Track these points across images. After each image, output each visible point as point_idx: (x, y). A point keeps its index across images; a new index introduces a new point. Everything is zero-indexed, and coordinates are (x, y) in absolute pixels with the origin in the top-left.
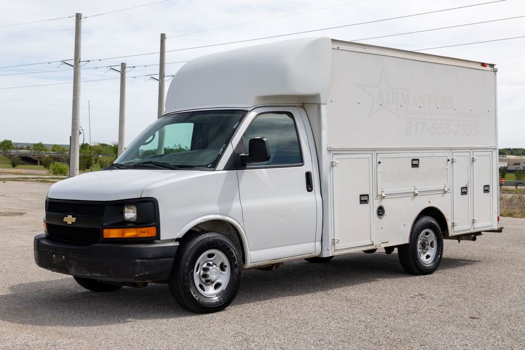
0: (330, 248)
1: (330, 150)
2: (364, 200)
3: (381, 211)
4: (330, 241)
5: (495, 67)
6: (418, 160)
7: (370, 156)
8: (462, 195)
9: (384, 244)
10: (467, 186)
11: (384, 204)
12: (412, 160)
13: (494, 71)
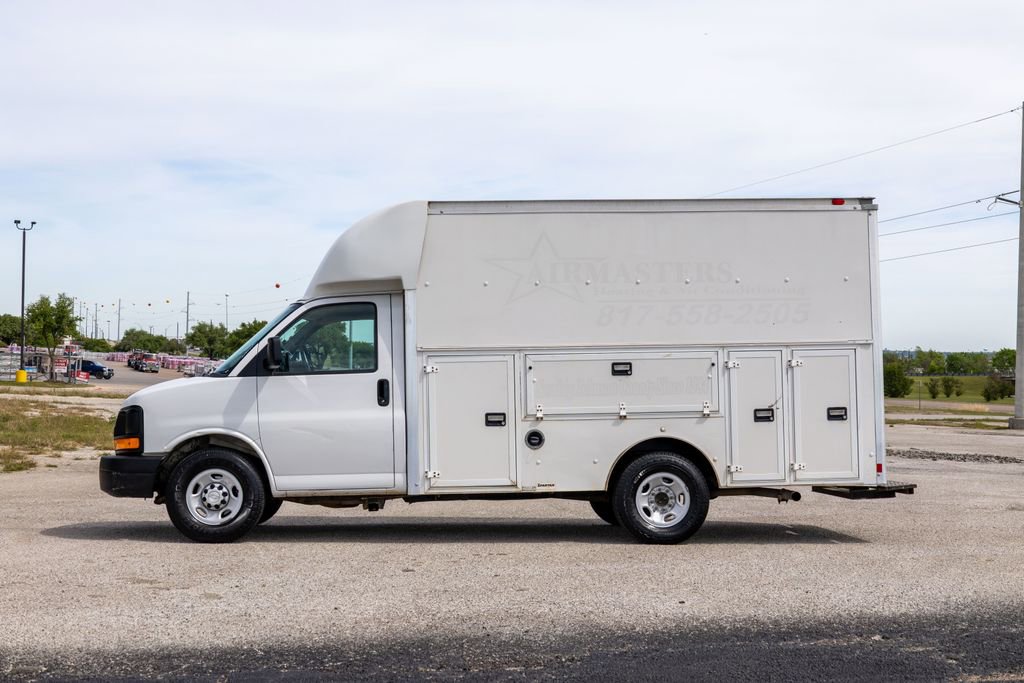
0: (420, 483)
1: (421, 352)
2: (495, 420)
3: (535, 439)
4: (421, 474)
5: (874, 202)
6: (630, 364)
7: (509, 359)
8: (756, 421)
9: (542, 488)
10: (774, 408)
11: (541, 427)
12: (614, 364)
13: (869, 210)
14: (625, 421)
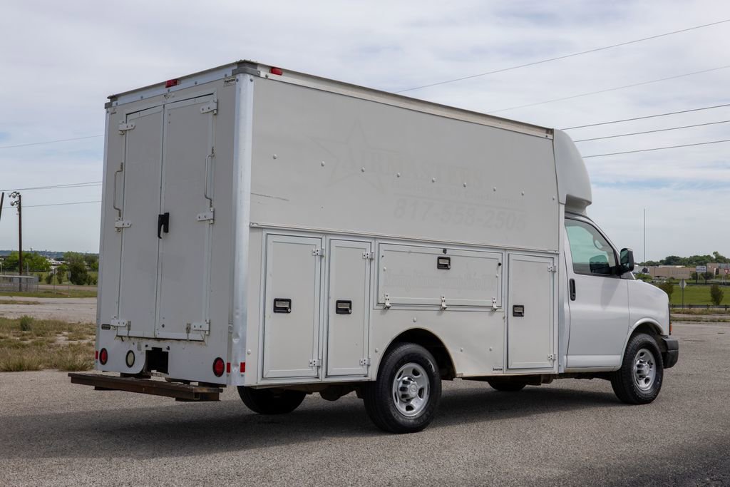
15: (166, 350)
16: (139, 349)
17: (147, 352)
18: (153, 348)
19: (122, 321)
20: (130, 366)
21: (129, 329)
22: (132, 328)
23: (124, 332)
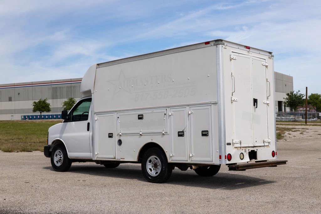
0: (95, 156)
1: (95, 113)
2: (111, 136)
3: (120, 142)
4: (95, 153)
6: (143, 115)
7: (114, 115)
8: (178, 136)
9: (121, 159)
10: (184, 131)
11: (122, 138)
12: (139, 115)
13: (216, 45)
14: (142, 136)
15: (256, 151)
16: (245, 151)
17: (249, 152)
18: (251, 151)
19: (238, 141)
20: (242, 159)
21: (241, 144)
22: (242, 143)
23: (239, 145)
